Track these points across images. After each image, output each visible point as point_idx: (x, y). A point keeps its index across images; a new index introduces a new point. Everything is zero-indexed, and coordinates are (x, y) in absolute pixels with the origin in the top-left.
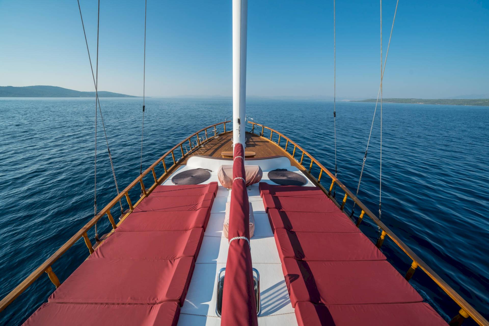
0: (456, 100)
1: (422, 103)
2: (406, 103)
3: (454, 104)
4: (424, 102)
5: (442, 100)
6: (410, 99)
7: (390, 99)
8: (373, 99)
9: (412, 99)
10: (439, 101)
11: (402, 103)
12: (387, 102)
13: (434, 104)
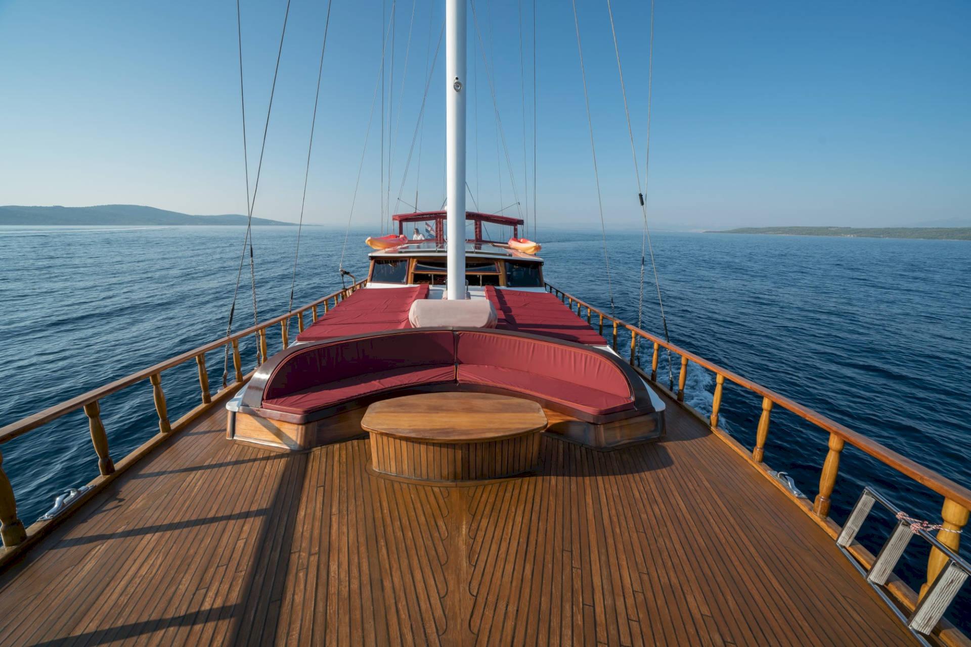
0: (922, 229)
1: (852, 236)
2: (818, 235)
3: (920, 238)
4: (855, 233)
5: (893, 229)
6: (827, 228)
7: (785, 228)
8: (752, 228)
9: (830, 227)
10: (888, 232)
11: (810, 235)
12: (780, 233)
13: (877, 237)
